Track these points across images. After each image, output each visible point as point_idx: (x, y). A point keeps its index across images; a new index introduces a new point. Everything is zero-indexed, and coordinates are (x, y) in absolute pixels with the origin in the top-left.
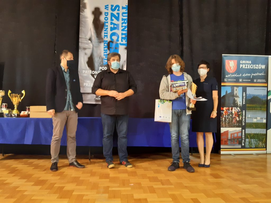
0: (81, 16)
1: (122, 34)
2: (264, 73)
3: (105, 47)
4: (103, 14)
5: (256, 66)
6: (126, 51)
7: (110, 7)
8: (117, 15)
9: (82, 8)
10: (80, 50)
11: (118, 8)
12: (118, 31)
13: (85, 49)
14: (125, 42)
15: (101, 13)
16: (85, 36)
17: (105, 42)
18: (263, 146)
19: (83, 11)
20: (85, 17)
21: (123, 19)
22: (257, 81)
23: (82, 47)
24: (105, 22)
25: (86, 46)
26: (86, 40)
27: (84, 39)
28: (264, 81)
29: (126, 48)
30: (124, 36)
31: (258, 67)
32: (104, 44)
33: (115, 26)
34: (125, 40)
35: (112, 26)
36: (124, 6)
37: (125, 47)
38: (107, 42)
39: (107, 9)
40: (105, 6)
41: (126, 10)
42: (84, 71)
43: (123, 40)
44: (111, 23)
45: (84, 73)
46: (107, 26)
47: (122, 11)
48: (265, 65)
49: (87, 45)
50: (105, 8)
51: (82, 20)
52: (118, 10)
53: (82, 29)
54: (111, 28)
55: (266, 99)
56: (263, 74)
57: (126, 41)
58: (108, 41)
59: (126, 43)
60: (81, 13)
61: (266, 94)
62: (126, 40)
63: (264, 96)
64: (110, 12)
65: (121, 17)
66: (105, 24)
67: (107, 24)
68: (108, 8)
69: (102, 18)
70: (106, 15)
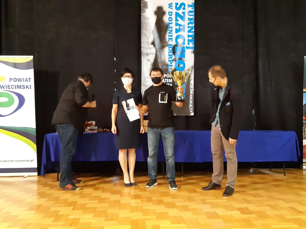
0: (142, 17)
1: (189, 36)
3: (169, 51)
4: (167, 13)
6: (193, 55)
7: (174, 5)
8: (182, 15)
9: (143, 8)
10: (142, 56)
11: (183, 6)
12: (184, 32)
14: (192, 45)
15: (164, 13)
16: (147, 40)
17: (170, 46)
19: (145, 11)
20: (147, 19)
21: (189, 19)
23: (144, 53)
24: (169, 22)
25: (149, 51)
26: (148, 45)
27: (147, 43)
29: (193, 52)
30: (190, 38)
32: (169, 48)
33: (181, 27)
35: (178, 27)
36: (191, 4)
37: (192, 50)
41: (192, 9)
43: (190, 43)
44: (177, 24)
45: (148, 81)
46: (172, 28)
47: (187, 9)
50: (169, 7)
51: (144, 21)
52: (184, 9)
53: (143, 32)
54: (176, 29)
58: (173, 45)
59: (194, 46)
60: (142, 14)
62: (193, 43)
64: (174, 11)
65: (187, 17)
66: (169, 26)
67: (171, 26)
68: (172, 6)
69: (166, 19)
70: (170, 15)
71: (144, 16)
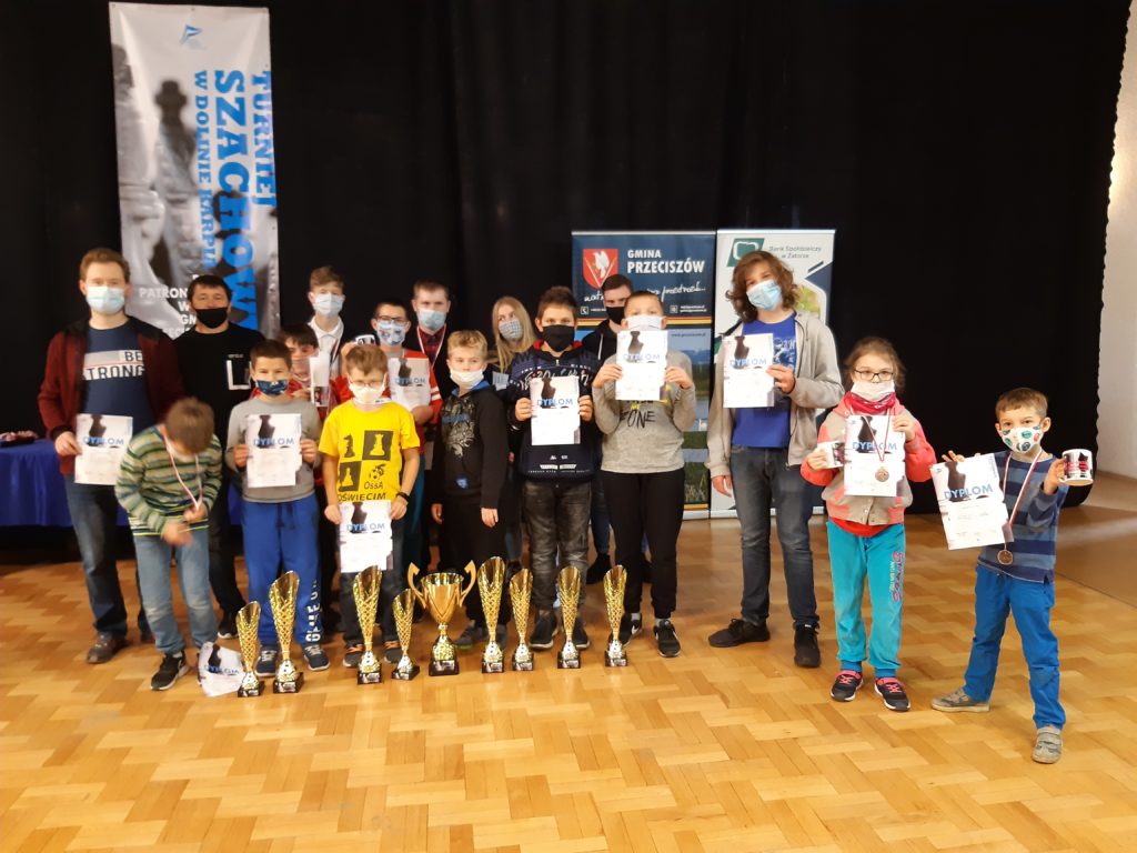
0: (118, 112)
1: (259, 167)
2: (701, 286)
4: (192, 101)
5: (676, 266)
6: (274, 223)
7: (211, 79)
8: (237, 107)
10: (123, 225)
11: (237, 82)
12: (244, 156)
13: (139, 219)
14: (268, 193)
16: (139, 177)
18: (701, 498)
20: (134, 115)
21: (257, 119)
22: (679, 309)
23: (128, 213)
25: (145, 209)
27: (136, 188)
28: (701, 308)
29: (273, 214)
30: (263, 174)
31: (683, 268)
33: (233, 142)
34: (269, 186)
35: (224, 142)
36: (259, 74)
37: (268, 208)
38: (209, 196)
39: (203, 84)
40: (197, 76)
41: (265, 88)
42: (142, 291)
43: (262, 185)
44: (221, 134)
45: (145, 296)
46: (207, 142)
47: (251, 90)
48: (703, 263)
49: (147, 208)
50: (197, 84)
51: (123, 123)
52: (240, 88)
54: (220, 147)
55: (708, 362)
56: (697, 290)
57: (271, 191)
58: (213, 193)
59: (274, 195)
60: (118, 103)
61: (709, 348)
62: (272, 186)
63: (701, 353)
64: (213, 94)
65: (250, 111)
67: (205, 136)
68: (205, 81)
69: (189, 116)
70: (200, 106)
71: (123, 108)
